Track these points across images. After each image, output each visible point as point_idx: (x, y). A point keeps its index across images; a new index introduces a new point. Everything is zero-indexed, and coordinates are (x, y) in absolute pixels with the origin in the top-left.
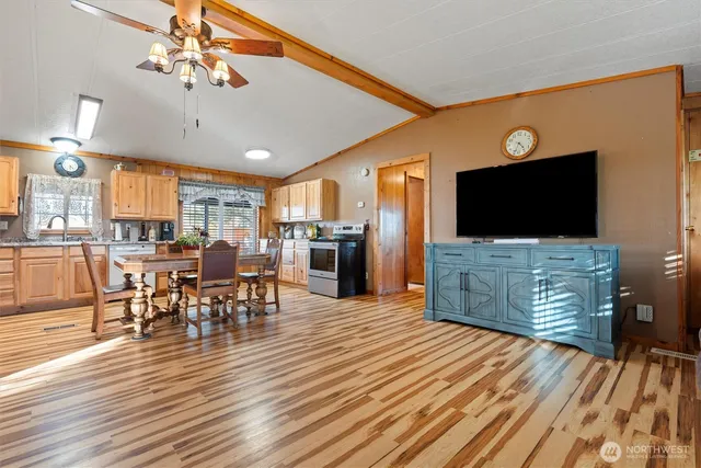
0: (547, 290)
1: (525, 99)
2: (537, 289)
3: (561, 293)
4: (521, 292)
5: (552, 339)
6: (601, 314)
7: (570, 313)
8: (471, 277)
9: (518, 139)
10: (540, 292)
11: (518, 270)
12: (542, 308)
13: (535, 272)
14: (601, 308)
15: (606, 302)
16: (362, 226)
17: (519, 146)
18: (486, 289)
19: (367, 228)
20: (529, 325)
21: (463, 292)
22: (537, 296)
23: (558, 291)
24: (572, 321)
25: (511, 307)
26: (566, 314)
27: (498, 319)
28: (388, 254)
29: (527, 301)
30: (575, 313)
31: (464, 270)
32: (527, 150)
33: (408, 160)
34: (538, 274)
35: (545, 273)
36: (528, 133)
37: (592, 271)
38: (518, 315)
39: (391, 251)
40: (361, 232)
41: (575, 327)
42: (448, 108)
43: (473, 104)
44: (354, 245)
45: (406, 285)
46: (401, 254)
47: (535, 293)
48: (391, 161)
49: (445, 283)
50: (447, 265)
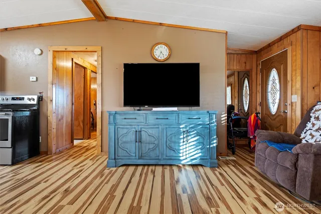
0: (187, 136)
1: (164, 27)
2: (182, 137)
3: (194, 137)
4: (173, 139)
5: (190, 163)
6: (212, 146)
7: (198, 148)
8: (143, 133)
9: (160, 49)
10: (184, 138)
11: (172, 126)
12: (184, 147)
13: (181, 126)
14: (212, 142)
15: (214, 140)
16: (35, 97)
17: (161, 54)
18: (153, 139)
19: (40, 99)
20: (177, 158)
21: (137, 144)
22: (182, 141)
23: (192, 136)
24: (199, 151)
25: (168, 149)
26: (196, 149)
27: (160, 158)
28: (60, 120)
29: (177, 144)
30: (200, 147)
31: (138, 129)
32: (165, 57)
33: (83, 49)
34: (183, 128)
35: (186, 127)
36: (166, 48)
37: (208, 124)
38: (172, 153)
39: (62, 117)
40: (35, 102)
41: (200, 154)
42: (116, 19)
43: (134, 21)
44: (27, 113)
45: (72, 142)
46: (69, 119)
47: (181, 139)
48: (66, 47)
49: (124, 139)
50: (126, 127)
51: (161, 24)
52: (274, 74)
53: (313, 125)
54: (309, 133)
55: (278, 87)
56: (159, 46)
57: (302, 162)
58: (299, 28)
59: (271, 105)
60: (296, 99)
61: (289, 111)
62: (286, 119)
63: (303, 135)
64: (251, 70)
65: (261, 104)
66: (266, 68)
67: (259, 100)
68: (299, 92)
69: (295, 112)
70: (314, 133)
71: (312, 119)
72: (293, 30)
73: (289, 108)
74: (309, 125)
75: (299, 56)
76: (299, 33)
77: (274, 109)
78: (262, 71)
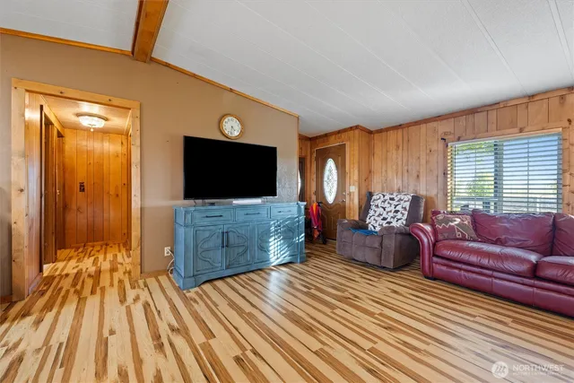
4: (265, 238)
5: (283, 262)
8: (230, 234)
9: (231, 123)
11: (264, 222)
14: (301, 236)
17: (232, 129)
18: (242, 241)
21: (224, 249)
25: (259, 250)
27: (251, 262)
31: (225, 229)
32: (237, 134)
36: (238, 122)
37: (297, 217)
42: (167, 65)
45: (41, 270)
48: (63, 89)
49: (206, 246)
50: (208, 228)
51: (231, 90)
52: (331, 164)
53: (375, 212)
54: (372, 218)
55: (335, 177)
56: (230, 118)
57: (386, 242)
58: (357, 127)
59: (327, 194)
60: (354, 189)
61: (347, 201)
62: (344, 207)
63: (368, 221)
64: (306, 156)
65: (316, 193)
66: (322, 157)
67: (314, 188)
68: (357, 184)
69: (353, 200)
70: (377, 218)
71: (373, 207)
72: (351, 128)
73: (347, 197)
74: (371, 213)
75: (356, 153)
76: (357, 131)
77: (330, 198)
78: (317, 159)
